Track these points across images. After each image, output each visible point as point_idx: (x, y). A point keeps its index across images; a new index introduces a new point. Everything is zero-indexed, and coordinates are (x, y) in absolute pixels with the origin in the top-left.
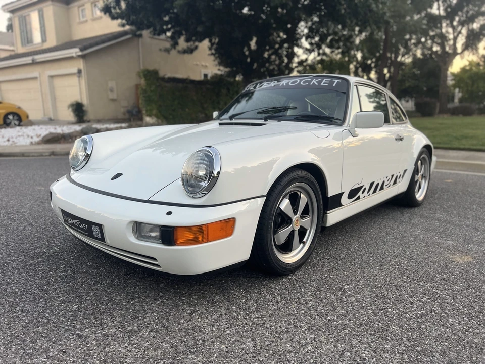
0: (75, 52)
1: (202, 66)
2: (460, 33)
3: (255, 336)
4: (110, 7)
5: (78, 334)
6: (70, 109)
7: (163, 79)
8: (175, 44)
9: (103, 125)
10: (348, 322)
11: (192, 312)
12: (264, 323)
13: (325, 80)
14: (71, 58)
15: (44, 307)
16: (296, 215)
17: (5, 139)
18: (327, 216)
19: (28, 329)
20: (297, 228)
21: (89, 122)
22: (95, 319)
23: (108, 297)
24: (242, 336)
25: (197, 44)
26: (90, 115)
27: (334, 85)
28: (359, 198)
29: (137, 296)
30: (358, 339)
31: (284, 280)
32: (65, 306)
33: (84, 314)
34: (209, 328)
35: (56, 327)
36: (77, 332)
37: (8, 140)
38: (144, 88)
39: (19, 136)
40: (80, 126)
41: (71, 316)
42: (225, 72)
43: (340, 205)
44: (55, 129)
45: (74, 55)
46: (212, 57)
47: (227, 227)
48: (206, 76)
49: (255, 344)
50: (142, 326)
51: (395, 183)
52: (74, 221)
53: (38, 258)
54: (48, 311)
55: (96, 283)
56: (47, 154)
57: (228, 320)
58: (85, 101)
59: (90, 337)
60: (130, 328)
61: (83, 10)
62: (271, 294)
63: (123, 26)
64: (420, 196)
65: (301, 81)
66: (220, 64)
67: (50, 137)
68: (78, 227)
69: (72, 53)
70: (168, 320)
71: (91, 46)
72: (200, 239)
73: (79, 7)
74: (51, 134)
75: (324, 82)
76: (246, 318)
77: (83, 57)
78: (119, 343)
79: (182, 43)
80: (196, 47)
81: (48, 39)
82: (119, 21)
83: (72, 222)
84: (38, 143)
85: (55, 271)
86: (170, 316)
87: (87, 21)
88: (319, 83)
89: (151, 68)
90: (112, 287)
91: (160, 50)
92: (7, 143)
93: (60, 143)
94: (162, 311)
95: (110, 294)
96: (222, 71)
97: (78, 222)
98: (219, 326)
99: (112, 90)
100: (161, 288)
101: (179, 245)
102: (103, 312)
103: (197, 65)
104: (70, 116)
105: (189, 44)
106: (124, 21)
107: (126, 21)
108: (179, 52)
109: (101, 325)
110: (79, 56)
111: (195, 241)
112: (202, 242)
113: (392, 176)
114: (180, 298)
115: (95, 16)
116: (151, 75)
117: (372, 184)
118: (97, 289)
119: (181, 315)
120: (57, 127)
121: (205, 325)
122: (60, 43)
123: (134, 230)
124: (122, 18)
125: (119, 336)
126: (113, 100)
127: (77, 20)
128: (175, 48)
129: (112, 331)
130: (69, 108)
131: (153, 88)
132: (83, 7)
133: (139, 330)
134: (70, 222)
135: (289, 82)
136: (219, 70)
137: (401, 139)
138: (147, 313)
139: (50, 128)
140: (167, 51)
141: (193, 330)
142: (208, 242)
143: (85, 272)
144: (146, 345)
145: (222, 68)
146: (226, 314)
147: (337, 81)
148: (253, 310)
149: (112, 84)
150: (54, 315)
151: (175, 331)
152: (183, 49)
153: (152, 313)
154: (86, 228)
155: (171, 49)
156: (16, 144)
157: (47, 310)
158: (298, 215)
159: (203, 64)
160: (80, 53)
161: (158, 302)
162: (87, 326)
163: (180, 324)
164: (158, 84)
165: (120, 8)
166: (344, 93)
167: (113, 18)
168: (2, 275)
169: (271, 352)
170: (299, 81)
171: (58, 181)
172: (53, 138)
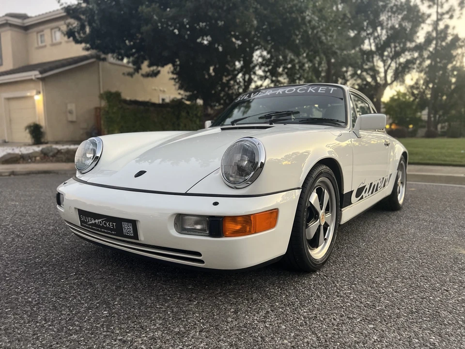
0: (34, 74)
1: (161, 91)
2: (389, 66)
3: (313, 330)
4: (75, 32)
5: (120, 340)
6: (27, 131)
7: (125, 101)
8: (138, 69)
9: (63, 146)
10: (398, 311)
11: (235, 310)
12: (316, 317)
13: (321, 88)
14: (31, 80)
15: (69, 315)
18: (342, 213)
19: (60, 338)
20: (323, 224)
21: (47, 143)
22: (133, 323)
23: (137, 301)
24: (300, 331)
25: (160, 68)
26: (49, 137)
27: (331, 92)
28: (362, 198)
29: (169, 298)
30: (417, 326)
31: (314, 276)
32: (93, 312)
33: (119, 319)
34: (261, 325)
35: (92, 334)
36: (119, 338)
38: (107, 109)
40: (39, 147)
41: (105, 322)
42: (186, 96)
43: (350, 203)
44: (13, 149)
45: (33, 77)
46: (173, 82)
47: (271, 217)
48: (163, 100)
49: (317, 337)
50: (189, 327)
51: (384, 186)
52: (97, 221)
53: (41, 267)
54: (76, 318)
55: (118, 288)
56: (7, 174)
57: (277, 316)
58: (43, 123)
59: (135, 341)
60: (177, 330)
61: (41, 36)
62: (308, 290)
63: (87, 49)
64: (401, 199)
65: (297, 89)
66: (180, 88)
67: (9, 157)
68: (103, 227)
69: (31, 76)
70: (214, 320)
71: (51, 69)
72: (248, 229)
73: (38, 33)
74: (9, 154)
75: (320, 89)
76: (295, 313)
77: (43, 79)
78: (172, 346)
79: (145, 67)
80: (159, 72)
81: (4, 63)
82: (83, 45)
83: (93, 222)
85: (67, 279)
86: (214, 315)
87: (45, 46)
88: (316, 90)
89: (113, 90)
90: (137, 291)
91: (124, 74)
93: (19, 163)
95: (138, 298)
96: (182, 95)
97: (103, 221)
98: (271, 322)
99: (71, 112)
100: (192, 289)
101: (226, 236)
102: (139, 316)
103: (155, 90)
104: (27, 137)
105: (152, 68)
106: (88, 45)
107: (90, 45)
108: (143, 76)
109: (143, 329)
110: (38, 78)
111: (242, 232)
112: (250, 233)
113: (383, 178)
114: (216, 298)
115: (54, 41)
116: (113, 97)
117: (371, 184)
118: (121, 294)
119: (225, 314)
120: (14, 148)
121: (256, 322)
122: (17, 67)
123: (175, 224)
124: (86, 42)
125: (168, 338)
126: (72, 122)
127: (36, 45)
128: (138, 72)
129: (158, 334)
130: (26, 129)
131: (115, 109)
132: (42, 33)
133: (187, 331)
134: (90, 222)
135: (285, 91)
136: (179, 94)
137: (388, 145)
138: (188, 314)
139: (6, 149)
140: (131, 75)
141: (245, 327)
142: (255, 233)
143: (100, 278)
144: (202, 345)
145: (182, 92)
146: (272, 311)
147: (332, 89)
148: (298, 305)
149: (71, 107)
150: (85, 322)
151: (227, 330)
152: (146, 72)
153: (194, 313)
154: (113, 226)
155: (134, 73)
157: (74, 317)
158: (323, 210)
159: (162, 89)
160: (40, 76)
161: (195, 303)
162: (128, 331)
163: (228, 323)
164: (120, 106)
165: (84, 33)
166: (342, 99)
167: (77, 42)
168: (7, 285)
169: (339, 344)
170: (295, 90)
171: (65, 183)
172: (12, 158)
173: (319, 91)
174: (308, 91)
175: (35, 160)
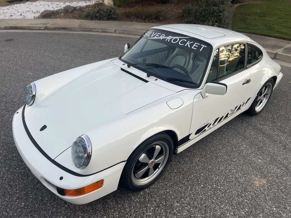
13: (196, 43)
15: (8, 202)
16: (152, 159)
17: (19, 14)
18: (177, 150)
20: (152, 166)
27: (200, 50)
28: (205, 130)
32: (18, 202)
33: (26, 211)
37: (21, 15)
39: (27, 11)
43: (188, 140)
44: (49, 6)
51: (239, 109)
54: (9, 206)
56: (43, 28)
62: (130, 207)
64: (259, 108)
67: (45, 13)
75: (194, 45)
84: (39, 18)
88: (191, 45)
92: (20, 17)
93: (51, 18)
94: (66, 215)
101: (68, 195)
113: (236, 107)
117: (217, 119)
137: (248, 82)
142: (85, 194)
147: (204, 46)
156: (26, 18)
161: (66, 206)
171: (17, 113)
172: (47, 14)
173: (193, 48)
174: (186, 46)
175: (61, 15)
